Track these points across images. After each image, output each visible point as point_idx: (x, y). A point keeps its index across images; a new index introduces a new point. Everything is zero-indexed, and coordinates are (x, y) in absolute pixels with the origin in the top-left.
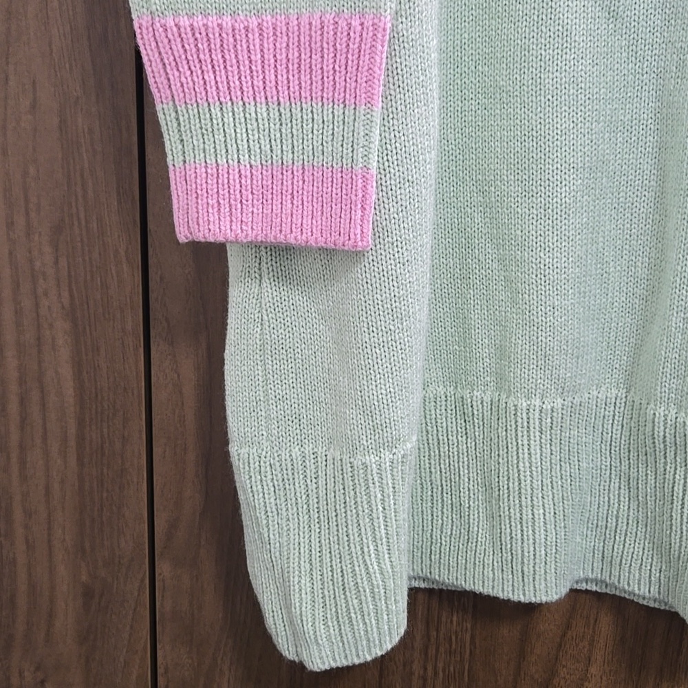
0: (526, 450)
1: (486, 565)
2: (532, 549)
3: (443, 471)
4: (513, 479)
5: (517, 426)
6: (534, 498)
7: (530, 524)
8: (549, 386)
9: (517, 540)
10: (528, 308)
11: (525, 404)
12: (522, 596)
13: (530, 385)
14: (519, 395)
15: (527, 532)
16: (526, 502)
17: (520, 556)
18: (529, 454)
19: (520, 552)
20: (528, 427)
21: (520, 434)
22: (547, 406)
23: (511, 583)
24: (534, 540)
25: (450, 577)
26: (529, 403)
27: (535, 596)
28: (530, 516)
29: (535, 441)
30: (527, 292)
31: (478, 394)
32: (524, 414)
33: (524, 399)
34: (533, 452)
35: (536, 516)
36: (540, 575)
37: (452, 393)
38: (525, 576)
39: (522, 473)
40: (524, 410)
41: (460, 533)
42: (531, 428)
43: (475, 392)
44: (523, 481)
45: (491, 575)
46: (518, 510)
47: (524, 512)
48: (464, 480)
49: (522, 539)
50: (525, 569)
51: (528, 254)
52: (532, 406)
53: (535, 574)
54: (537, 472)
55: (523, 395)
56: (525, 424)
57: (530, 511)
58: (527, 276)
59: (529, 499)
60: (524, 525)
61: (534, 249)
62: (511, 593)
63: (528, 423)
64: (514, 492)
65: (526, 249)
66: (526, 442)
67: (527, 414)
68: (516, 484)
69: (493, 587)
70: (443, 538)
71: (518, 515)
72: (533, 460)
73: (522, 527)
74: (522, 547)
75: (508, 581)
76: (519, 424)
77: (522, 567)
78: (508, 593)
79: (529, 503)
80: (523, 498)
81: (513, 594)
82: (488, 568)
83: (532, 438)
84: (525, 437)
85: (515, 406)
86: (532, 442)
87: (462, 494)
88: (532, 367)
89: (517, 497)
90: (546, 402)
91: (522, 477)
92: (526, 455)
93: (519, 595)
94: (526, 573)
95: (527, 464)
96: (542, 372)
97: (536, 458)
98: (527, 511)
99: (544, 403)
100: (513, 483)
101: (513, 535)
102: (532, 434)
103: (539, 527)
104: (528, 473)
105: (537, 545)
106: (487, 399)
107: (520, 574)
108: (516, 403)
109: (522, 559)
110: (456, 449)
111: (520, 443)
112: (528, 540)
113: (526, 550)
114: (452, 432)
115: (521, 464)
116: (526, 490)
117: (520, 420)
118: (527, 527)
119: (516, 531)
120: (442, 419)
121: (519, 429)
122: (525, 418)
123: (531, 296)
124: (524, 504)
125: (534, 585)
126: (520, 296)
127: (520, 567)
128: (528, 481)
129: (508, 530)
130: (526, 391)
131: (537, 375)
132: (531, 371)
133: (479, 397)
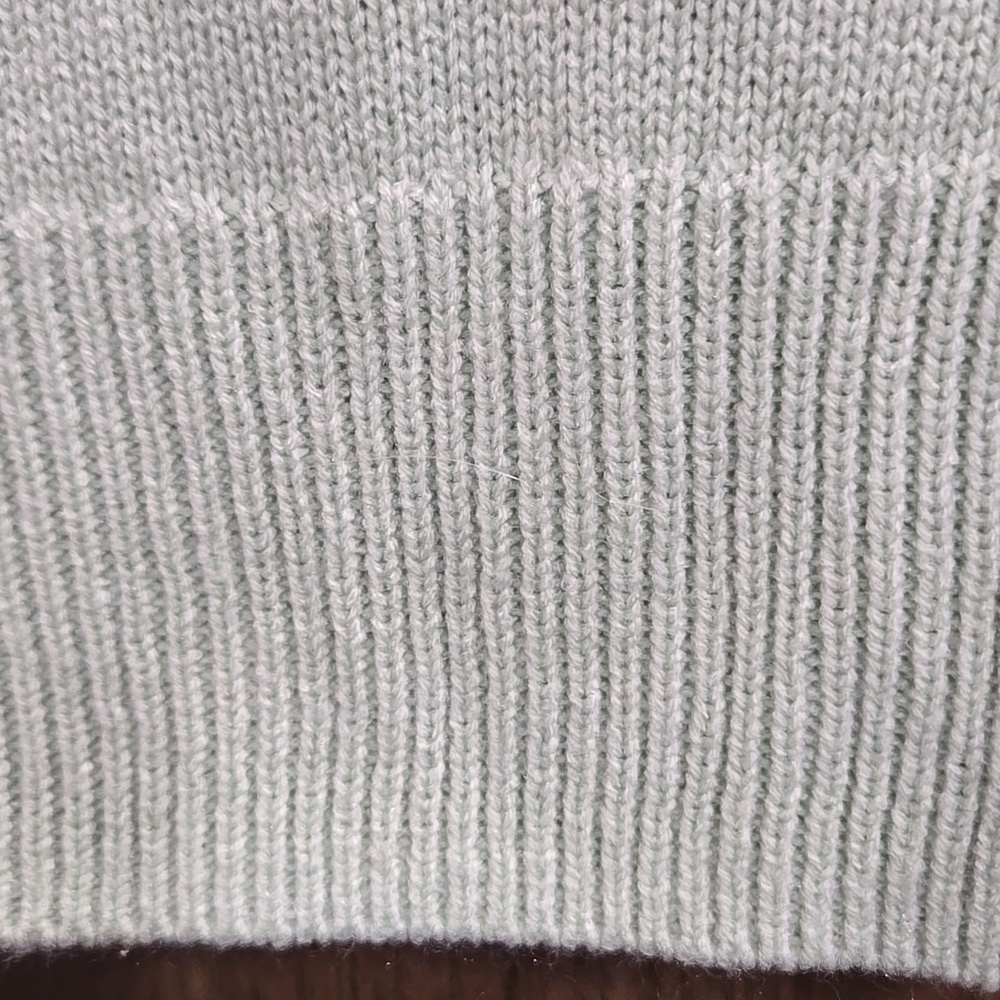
0: (630, 378)
1: (453, 827)
2: (634, 744)
3: (246, 527)
4: (580, 496)
6: (657, 562)
7: (635, 653)
8: (728, 98)
9: (585, 713)
11: (628, 183)
12: (590, 927)
13: (651, 97)
14: (604, 146)
15: (624, 681)
16: (626, 575)
17: (591, 773)
18: (643, 391)
19: (593, 757)
20: (641, 283)
21: (607, 314)
22: (718, 190)
23: (551, 879)
24: (645, 712)
25: (302, 913)
26: (644, 174)
27: (636, 929)
28: (638, 623)
29: (665, 340)
31: (400, 189)
32: (627, 227)
33: (624, 163)
34: (654, 382)
35: (659, 628)
36: (656, 849)
37: (268, 214)
38: (606, 848)
39: (613, 467)
40: (628, 208)
41: (334, 737)
42: (652, 286)
44: (614, 500)
45: (474, 866)
46: (593, 608)
47: (616, 608)
48: (339, 549)
49: (604, 710)
50: (609, 820)
52: (655, 188)
53: (637, 842)
54: (670, 462)
55: (621, 144)
56: (630, 269)
57: (637, 608)
59: (637, 562)
60: (615, 655)
62: (551, 916)
63: (640, 263)
64: (581, 544)
66: (629, 345)
67: (638, 224)
68: (591, 512)
69: (485, 907)
70: (262, 772)
71: (594, 624)
72: (657, 416)
73: (605, 664)
74: (603, 740)
75: (542, 875)
76: (605, 271)
77: (597, 814)
78: (543, 920)
79: (638, 576)
80: (615, 562)
81: (559, 922)
82: (463, 839)
83: (654, 325)
84: (628, 323)
85: (591, 195)
86: (654, 343)
87: (335, 600)
89: (592, 563)
90: (713, 168)
91: (613, 484)
92: (631, 396)
93: (580, 923)
94: (608, 834)
95: (634, 433)
96: (700, 30)
97: (666, 411)
98: (626, 609)
99: (704, 173)
100: (579, 511)
101: (574, 698)
102: (652, 308)
103: (666, 668)
104: (636, 466)
105: (654, 735)
106: (438, 202)
107: (588, 843)
108: (591, 182)
109: (600, 785)
110: (295, 437)
111: (608, 348)
112: (625, 711)
113: (614, 747)
114: (274, 373)
115: (610, 434)
116: (626, 531)
117: (606, 253)
118: (625, 666)
119: (585, 683)
120: (224, 327)
121: (605, 291)
122: (629, 245)
124: (616, 579)
125: (635, 883)
127: (587, 813)
128: (637, 497)
129: (555, 686)
130: (634, 123)
131: (677, 46)
132: (655, 30)
133: (404, 203)
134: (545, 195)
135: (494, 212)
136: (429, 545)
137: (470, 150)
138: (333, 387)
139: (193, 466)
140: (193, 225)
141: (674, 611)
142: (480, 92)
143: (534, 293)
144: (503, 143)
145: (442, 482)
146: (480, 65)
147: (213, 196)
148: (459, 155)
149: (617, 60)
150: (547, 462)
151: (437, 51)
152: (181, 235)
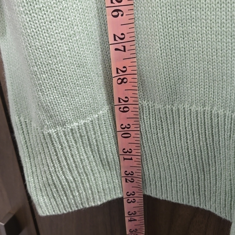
0: (204, 136)
3: (151, 146)
4: (198, 151)
5: (198, 122)
6: (210, 161)
8: (217, 100)
10: (201, 50)
11: (202, 110)
13: (205, 98)
14: (199, 104)
21: (200, 127)
26: (205, 109)
30: (201, 39)
31: (170, 106)
32: (202, 116)
39: (202, 148)
40: (202, 113)
43: (167, 105)
48: (163, 152)
51: (201, 13)
52: (206, 111)
56: (203, 121)
58: (200, 28)
61: (204, 9)
65: (199, 9)
66: (203, 132)
67: (204, 115)
68: (200, 153)
79: (207, 162)
84: (203, 129)
85: (197, 111)
88: (206, 87)
92: (204, 138)
93: (203, 206)
95: (205, 143)
96: (212, 90)
98: (206, 166)
100: (198, 153)
101: (200, 177)
104: (206, 148)
105: (212, 184)
106: (175, 109)
108: (197, 109)
109: (205, 189)
111: (200, 131)
112: (207, 180)
113: (206, 184)
114: (153, 127)
115: (201, 143)
116: (205, 156)
117: (199, 119)
118: (207, 174)
120: (147, 119)
121: (199, 124)
122: (203, 118)
123: (203, 42)
126: (196, 42)
130: (203, 101)
131: (209, 92)
132: (206, 90)
133: (170, 108)
134: (190, 110)
135: (183, 111)
136: (176, 154)
137: (180, 101)
138: (161, 130)
139: (143, 137)
140: (143, 105)
141: (213, 168)
142: (181, 94)
143: (189, 123)
144: (185, 101)
145: (177, 146)
146: (181, 91)
147: (146, 101)
148: (178, 102)
149: (200, 93)
150: (193, 146)
151: (174, 89)
152: (141, 106)
